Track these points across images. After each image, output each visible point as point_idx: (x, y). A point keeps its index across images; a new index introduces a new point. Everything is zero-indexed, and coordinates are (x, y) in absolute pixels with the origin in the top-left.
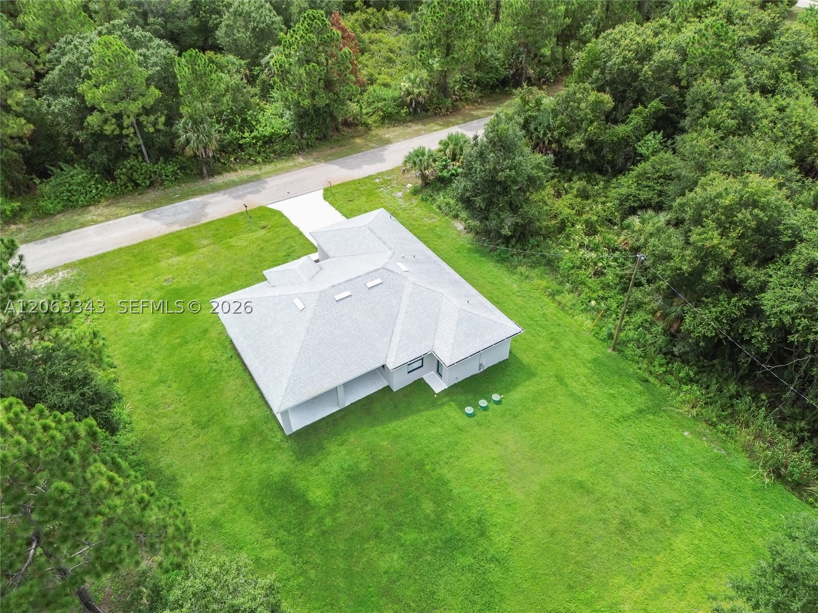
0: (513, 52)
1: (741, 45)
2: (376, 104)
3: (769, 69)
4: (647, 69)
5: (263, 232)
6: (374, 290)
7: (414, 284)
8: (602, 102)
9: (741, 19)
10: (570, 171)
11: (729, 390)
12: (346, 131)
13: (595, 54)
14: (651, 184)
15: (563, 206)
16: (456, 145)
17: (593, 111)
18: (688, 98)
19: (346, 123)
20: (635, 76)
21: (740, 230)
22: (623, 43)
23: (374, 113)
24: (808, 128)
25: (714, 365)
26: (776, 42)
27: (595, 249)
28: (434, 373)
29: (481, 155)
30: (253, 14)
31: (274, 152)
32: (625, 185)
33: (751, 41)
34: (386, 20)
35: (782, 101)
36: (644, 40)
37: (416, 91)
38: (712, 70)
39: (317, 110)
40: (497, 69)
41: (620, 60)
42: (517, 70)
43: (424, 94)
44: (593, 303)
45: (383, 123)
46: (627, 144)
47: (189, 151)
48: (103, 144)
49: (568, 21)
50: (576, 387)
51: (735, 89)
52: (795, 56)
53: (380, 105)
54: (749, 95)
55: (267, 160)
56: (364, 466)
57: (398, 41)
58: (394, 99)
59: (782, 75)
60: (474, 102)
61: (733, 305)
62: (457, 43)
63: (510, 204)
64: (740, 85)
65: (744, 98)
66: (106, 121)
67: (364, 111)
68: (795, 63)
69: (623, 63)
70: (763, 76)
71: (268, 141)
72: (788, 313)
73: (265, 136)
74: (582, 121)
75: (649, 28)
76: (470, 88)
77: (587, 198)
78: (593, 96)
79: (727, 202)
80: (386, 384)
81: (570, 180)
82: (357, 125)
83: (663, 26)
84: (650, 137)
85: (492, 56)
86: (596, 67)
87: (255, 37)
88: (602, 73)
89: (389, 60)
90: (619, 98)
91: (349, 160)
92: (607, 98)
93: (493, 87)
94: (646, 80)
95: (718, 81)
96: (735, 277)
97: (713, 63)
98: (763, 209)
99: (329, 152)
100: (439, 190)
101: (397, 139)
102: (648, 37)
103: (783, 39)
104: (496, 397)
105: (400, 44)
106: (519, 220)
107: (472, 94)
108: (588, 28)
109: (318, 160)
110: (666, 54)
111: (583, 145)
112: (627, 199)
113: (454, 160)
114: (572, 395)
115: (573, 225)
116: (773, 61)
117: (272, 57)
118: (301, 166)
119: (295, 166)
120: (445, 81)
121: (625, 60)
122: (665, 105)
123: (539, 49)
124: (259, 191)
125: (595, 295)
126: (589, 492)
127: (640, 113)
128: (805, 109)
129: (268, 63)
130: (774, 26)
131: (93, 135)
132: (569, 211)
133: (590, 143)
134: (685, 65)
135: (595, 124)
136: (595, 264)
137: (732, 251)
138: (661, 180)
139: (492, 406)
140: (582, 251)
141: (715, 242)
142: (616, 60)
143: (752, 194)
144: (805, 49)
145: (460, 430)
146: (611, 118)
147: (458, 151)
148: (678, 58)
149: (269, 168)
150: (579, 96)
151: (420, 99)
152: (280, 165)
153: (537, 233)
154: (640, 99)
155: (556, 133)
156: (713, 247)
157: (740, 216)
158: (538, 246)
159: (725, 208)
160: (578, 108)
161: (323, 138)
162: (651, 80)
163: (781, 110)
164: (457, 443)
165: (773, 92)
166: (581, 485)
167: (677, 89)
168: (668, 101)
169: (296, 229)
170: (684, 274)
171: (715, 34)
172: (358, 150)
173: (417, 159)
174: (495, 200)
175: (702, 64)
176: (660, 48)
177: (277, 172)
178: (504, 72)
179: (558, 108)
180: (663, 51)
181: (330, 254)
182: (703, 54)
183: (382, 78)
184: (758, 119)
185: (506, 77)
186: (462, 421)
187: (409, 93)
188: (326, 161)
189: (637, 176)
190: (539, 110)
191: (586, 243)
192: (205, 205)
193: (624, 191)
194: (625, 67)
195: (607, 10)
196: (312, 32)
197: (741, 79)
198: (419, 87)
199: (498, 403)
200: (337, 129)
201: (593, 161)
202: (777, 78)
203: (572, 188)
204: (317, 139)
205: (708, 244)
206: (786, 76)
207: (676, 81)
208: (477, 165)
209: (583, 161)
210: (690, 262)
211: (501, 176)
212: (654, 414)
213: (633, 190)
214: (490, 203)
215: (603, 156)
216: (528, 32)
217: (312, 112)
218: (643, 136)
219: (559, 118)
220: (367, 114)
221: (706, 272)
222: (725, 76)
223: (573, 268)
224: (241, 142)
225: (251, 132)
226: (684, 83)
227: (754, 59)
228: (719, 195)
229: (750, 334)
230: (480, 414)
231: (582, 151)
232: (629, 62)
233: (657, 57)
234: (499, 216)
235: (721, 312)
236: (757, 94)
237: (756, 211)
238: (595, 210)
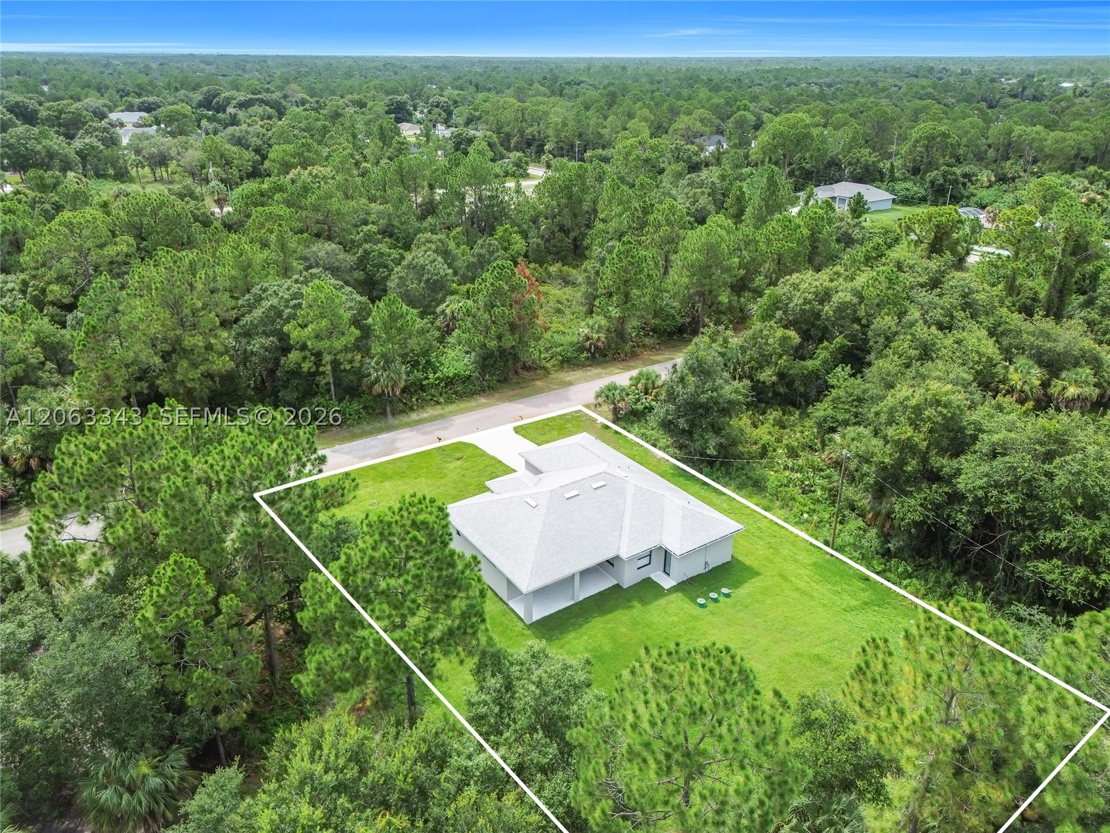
0: (688, 301)
1: (912, 288)
2: (554, 349)
3: (942, 309)
4: (827, 309)
5: (458, 463)
6: (599, 491)
7: (636, 486)
8: (789, 338)
9: (910, 268)
10: (763, 405)
11: (946, 579)
12: (525, 374)
13: (776, 297)
14: (846, 407)
15: (764, 433)
16: (648, 379)
17: (780, 345)
18: (870, 333)
19: (526, 368)
20: (817, 315)
21: (929, 425)
22: (803, 286)
23: (552, 358)
24: (984, 355)
25: (930, 564)
26: (946, 286)
27: (800, 470)
28: (661, 573)
29: (682, 380)
30: (428, 267)
31: (456, 393)
32: (821, 410)
33: (922, 286)
34: (550, 276)
35: (958, 335)
36: (821, 284)
37: (595, 336)
38: (889, 309)
39: (502, 352)
40: (673, 316)
41: (801, 301)
42: (693, 318)
43: (603, 339)
44: (806, 516)
45: (562, 367)
46: (818, 378)
47: (377, 389)
48: (295, 382)
49: (742, 272)
50: (802, 585)
51: (912, 325)
52: (964, 297)
53: (559, 349)
54: (926, 329)
55: (449, 401)
56: (607, 648)
57: (565, 293)
58: (572, 344)
59: (955, 314)
60: (652, 348)
61: (936, 492)
62: (635, 292)
63: (713, 426)
64: (916, 321)
65: (922, 331)
66: (304, 358)
67: (543, 356)
68: (966, 303)
69: (804, 304)
70: (938, 314)
71: (450, 382)
72: (982, 488)
73: (448, 377)
74: (771, 356)
75: (824, 276)
76: (646, 335)
77: (784, 428)
78: (780, 333)
79: (913, 402)
80: (616, 582)
81: (764, 413)
82: (536, 369)
83: (838, 274)
84: (839, 369)
85: (667, 305)
86: (778, 309)
87: (428, 288)
88: (785, 313)
89: (558, 311)
90: (806, 336)
91: (533, 399)
92: (794, 336)
93: (670, 335)
94: (828, 319)
95: (896, 318)
96: (933, 467)
97: (889, 304)
98: (945, 406)
99: (511, 393)
100: (632, 423)
101: (578, 381)
102: (825, 281)
103: (951, 283)
104: (725, 590)
105: (567, 297)
106: (723, 440)
107: (647, 341)
108: (760, 280)
109: (502, 400)
110: (843, 295)
111: (774, 378)
112: (825, 421)
113: (646, 394)
114: (797, 589)
115: (775, 450)
116: (946, 301)
117: (448, 306)
118: (484, 406)
119: (478, 406)
120: (623, 328)
121: (806, 302)
122: (849, 341)
123: (716, 297)
124: (446, 428)
125: (806, 509)
126: (827, 663)
127: (826, 348)
128: (979, 340)
129: (444, 311)
130: (943, 274)
131: (288, 372)
132: (769, 437)
133: (781, 375)
134: (863, 306)
135: (785, 357)
136: (803, 482)
137: (925, 443)
138: (855, 403)
139: (722, 599)
140: (787, 473)
141: (909, 434)
142: (797, 301)
143: (934, 395)
144: (971, 292)
145: (695, 618)
146: (799, 354)
147: (650, 385)
148: (855, 300)
149: (451, 408)
150: (765, 332)
151: (600, 344)
152: (463, 405)
153: (740, 456)
154: (825, 335)
155: (746, 368)
156: (908, 439)
157: (926, 413)
158: (742, 469)
159: (912, 408)
160: (767, 344)
161: (504, 381)
162: (833, 319)
163: (959, 342)
164: (694, 628)
165: (950, 328)
166: (818, 658)
167: (859, 327)
168: (852, 337)
169: (493, 458)
170: (886, 467)
171: (886, 278)
172: (541, 391)
173: (608, 395)
174: (697, 422)
175: (878, 305)
176: (837, 292)
177: (462, 412)
178: (680, 320)
179: (746, 345)
180: (840, 294)
181: (543, 469)
182: (878, 295)
183: (554, 326)
184: (939, 349)
185: (683, 324)
186: (696, 611)
187: (588, 339)
188: (510, 401)
189: (833, 401)
190: (726, 347)
191: (790, 465)
192: (394, 441)
193: (822, 413)
194: (807, 307)
195: (779, 263)
196: (501, 279)
197: (917, 315)
198: (598, 332)
199: (728, 596)
200: (517, 373)
201: (786, 394)
202: (952, 317)
203: (767, 420)
204: (498, 381)
205: (903, 437)
206: (959, 314)
207: (857, 320)
208: (679, 389)
209: (776, 394)
210: (891, 455)
211: (703, 398)
212: (879, 606)
213: (830, 411)
214: (693, 425)
215: (795, 390)
216: (704, 281)
217: (497, 353)
218: (832, 369)
219: (748, 352)
220: (545, 359)
221: (906, 464)
222: (901, 314)
223: (781, 486)
224: (424, 383)
225: (435, 373)
226: (864, 321)
227: (926, 300)
228: (907, 398)
229: (954, 519)
230: (712, 606)
231: (773, 383)
232: (810, 303)
233: (835, 299)
234: (703, 438)
235: (925, 499)
236: (933, 328)
237: (939, 409)
238: (795, 437)
